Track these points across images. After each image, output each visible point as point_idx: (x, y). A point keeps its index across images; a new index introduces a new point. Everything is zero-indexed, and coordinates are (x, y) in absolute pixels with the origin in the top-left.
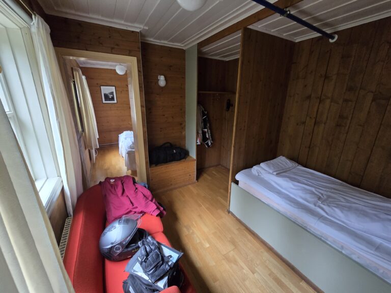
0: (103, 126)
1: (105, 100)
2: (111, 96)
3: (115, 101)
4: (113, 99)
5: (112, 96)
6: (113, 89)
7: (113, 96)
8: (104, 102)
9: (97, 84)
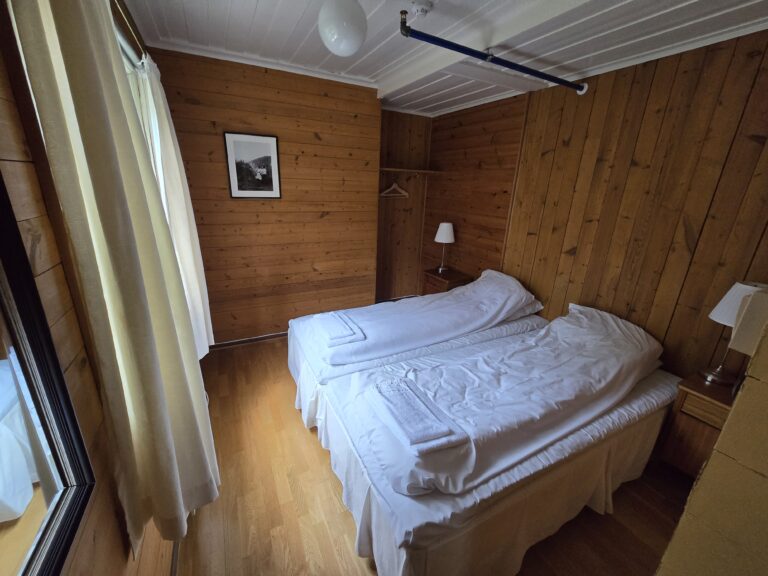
0: (228, 278)
1: (241, 188)
2: (260, 173)
3: (275, 193)
4: (266, 183)
5: (264, 171)
6: (268, 146)
7: (269, 172)
8: (236, 192)
9: (214, 123)
